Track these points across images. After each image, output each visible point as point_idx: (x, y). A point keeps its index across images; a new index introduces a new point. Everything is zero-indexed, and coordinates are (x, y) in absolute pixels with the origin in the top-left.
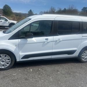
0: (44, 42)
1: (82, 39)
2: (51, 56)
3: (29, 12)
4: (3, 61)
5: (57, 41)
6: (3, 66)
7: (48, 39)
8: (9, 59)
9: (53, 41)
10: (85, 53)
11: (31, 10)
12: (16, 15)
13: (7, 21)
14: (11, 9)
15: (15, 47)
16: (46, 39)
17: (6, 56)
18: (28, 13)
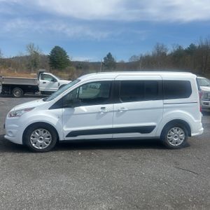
0: (100, 112)
1: (163, 108)
2: (111, 135)
3: (105, 59)
4: (41, 139)
5: (119, 111)
6: (41, 146)
7: (104, 108)
8: (49, 137)
9: (113, 111)
10: (172, 131)
11: (110, 54)
12: (77, 68)
13: (56, 81)
14: (67, 54)
15: (57, 120)
16: (102, 108)
17: (45, 132)
18: (103, 61)
